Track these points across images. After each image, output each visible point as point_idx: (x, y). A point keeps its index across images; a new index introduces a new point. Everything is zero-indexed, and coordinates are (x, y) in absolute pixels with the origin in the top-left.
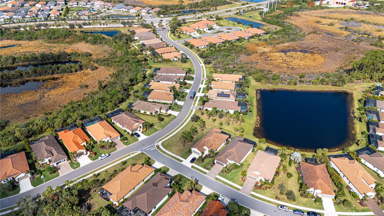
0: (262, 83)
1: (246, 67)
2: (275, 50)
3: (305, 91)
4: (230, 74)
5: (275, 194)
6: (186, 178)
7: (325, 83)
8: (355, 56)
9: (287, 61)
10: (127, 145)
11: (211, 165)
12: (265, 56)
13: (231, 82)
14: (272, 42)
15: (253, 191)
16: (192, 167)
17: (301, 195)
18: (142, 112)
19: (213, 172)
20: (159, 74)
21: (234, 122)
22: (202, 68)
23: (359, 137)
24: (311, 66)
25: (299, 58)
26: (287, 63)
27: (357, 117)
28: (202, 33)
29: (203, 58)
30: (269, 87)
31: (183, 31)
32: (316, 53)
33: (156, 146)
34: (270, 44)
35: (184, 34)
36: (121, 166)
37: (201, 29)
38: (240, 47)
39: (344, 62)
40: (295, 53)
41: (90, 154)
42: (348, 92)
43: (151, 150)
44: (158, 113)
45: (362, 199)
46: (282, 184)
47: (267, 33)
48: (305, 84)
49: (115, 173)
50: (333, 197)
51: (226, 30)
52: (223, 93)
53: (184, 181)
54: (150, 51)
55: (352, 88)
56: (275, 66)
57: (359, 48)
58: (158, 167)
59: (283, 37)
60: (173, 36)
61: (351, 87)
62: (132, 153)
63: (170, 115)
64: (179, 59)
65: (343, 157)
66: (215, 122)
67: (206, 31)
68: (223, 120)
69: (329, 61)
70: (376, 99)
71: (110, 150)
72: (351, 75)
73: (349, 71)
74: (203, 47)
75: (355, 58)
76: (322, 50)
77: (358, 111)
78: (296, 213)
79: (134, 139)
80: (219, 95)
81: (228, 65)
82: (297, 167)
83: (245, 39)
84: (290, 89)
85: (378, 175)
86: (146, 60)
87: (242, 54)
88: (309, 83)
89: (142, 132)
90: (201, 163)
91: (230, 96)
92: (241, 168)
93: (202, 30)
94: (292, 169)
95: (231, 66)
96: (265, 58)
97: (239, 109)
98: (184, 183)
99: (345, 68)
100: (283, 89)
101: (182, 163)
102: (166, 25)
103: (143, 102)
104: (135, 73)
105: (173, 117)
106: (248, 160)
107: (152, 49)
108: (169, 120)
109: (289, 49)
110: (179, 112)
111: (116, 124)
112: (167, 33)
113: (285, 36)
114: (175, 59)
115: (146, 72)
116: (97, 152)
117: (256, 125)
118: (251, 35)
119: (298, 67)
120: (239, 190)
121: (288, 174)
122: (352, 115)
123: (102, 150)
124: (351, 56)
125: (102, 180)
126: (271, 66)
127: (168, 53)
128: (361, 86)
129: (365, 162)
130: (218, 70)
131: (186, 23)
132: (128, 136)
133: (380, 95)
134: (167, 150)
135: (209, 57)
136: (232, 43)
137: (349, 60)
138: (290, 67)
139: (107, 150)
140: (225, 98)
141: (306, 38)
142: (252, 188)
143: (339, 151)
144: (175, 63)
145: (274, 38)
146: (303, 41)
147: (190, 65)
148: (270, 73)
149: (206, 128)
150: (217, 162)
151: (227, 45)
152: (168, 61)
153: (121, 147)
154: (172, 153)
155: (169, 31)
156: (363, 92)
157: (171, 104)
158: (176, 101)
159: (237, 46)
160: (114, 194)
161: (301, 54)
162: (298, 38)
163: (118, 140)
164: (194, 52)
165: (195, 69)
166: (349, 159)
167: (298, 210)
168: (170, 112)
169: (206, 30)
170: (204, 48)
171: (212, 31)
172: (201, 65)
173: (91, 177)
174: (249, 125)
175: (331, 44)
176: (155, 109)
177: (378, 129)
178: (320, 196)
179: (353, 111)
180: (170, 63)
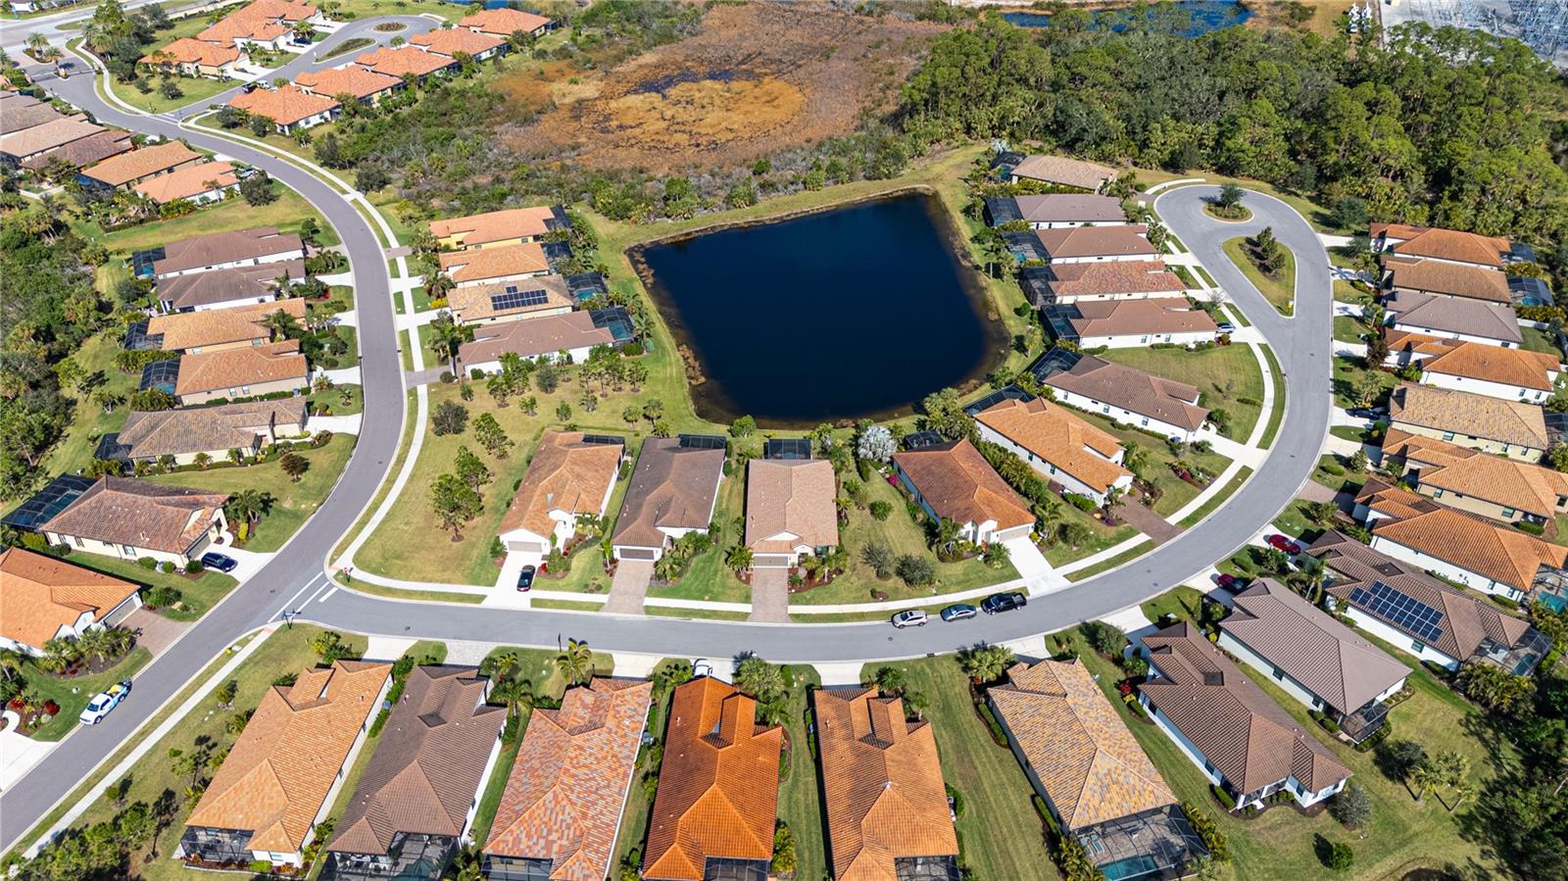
0: (636, 223)
1: (544, 173)
2: (621, 88)
3: (793, 216)
4: (493, 210)
5: (866, 586)
6: (533, 650)
7: (845, 176)
8: (891, 66)
9: (680, 120)
10: (195, 620)
11: (607, 572)
12: (593, 117)
13: (519, 241)
14: (593, 56)
15: (793, 601)
16: (535, 602)
17: (942, 559)
18: (185, 459)
19: (626, 593)
20: (169, 275)
21: (609, 390)
22: (358, 212)
23: (1015, 326)
24: (771, 127)
25: (717, 101)
26: (683, 128)
27: (982, 265)
28: (274, 58)
29: (342, 167)
30: (667, 229)
31: (179, 65)
32: (766, 74)
33: (336, 577)
34: (588, 65)
35: (191, 77)
36: (217, 709)
37: (261, 44)
38: (479, 97)
39: (867, 92)
40: (695, 86)
41: (25, 719)
42: (921, 191)
43: (322, 600)
44: (264, 445)
45: (1105, 507)
46: (871, 546)
47: (555, 26)
48: (781, 194)
49: (204, 747)
50: (1030, 527)
51: (380, 36)
52: (515, 289)
53: (530, 666)
54: (59, 182)
55: (928, 176)
56: (650, 149)
57: (889, 35)
58: (396, 655)
59: (624, 31)
60: (133, 91)
61: (924, 173)
62: (237, 644)
63: (325, 438)
64: (230, 192)
65: (1003, 399)
66: (536, 410)
67: (290, 49)
68: (562, 392)
69: (818, 95)
70: (1012, 194)
71: (119, 666)
72: (909, 131)
73: (896, 120)
74: (315, 120)
75: (892, 73)
76: (780, 60)
77: (977, 246)
78: (951, 617)
79: (210, 586)
80: (502, 302)
81: (465, 175)
82: (887, 476)
83: (480, 61)
84: (740, 222)
85: (1113, 422)
86: (59, 227)
87: (501, 124)
88: (793, 187)
89: (237, 543)
90: (563, 577)
91: (548, 295)
92: (717, 541)
93: (268, 46)
94: (878, 487)
95: (484, 180)
96: (598, 122)
97: (605, 336)
98: (534, 671)
99: (878, 113)
100: (719, 229)
101: (485, 604)
102: (71, 44)
103: (168, 417)
104: (39, 298)
105: (342, 441)
106: (724, 506)
107: (66, 173)
108: (335, 459)
109: (666, 76)
110: (360, 415)
111: (80, 549)
112: (95, 84)
113: (629, 27)
114: (212, 195)
115: (93, 282)
116: (52, 697)
117: (692, 378)
118: (498, 40)
119: (730, 136)
120: (744, 616)
121: (873, 507)
122: (965, 263)
123: (77, 678)
124: (878, 65)
125: (156, 800)
126: (635, 149)
127: (157, 173)
128: (951, 162)
129: (1066, 397)
130: (436, 203)
131: (169, 25)
132: (175, 582)
133: (1015, 180)
134: (392, 577)
135: (366, 159)
136: (438, 86)
137: (876, 81)
138: (703, 141)
139: (101, 671)
140: (529, 308)
141: (704, 23)
142: (784, 595)
143: (981, 384)
144: (222, 213)
145: (591, 39)
146: (699, 37)
147: (298, 210)
148: (644, 176)
149: (513, 444)
150: (624, 553)
151: (420, 95)
152: (181, 209)
153: (164, 636)
154: (423, 580)
155: (100, 72)
156: (966, 180)
157: (306, 391)
158: (319, 371)
159: (462, 93)
160: (264, 828)
161: (718, 86)
162: (679, 26)
163: (133, 611)
164: (282, 148)
165: (328, 219)
166: (1022, 399)
167: (956, 607)
168: (317, 425)
169: (288, 43)
170: (321, 124)
171: (314, 44)
172: (348, 198)
173: (91, 810)
174: (667, 386)
175: (796, 35)
176: (247, 429)
177: (1058, 287)
178: (994, 539)
179: (963, 248)
180: (194, 220)
